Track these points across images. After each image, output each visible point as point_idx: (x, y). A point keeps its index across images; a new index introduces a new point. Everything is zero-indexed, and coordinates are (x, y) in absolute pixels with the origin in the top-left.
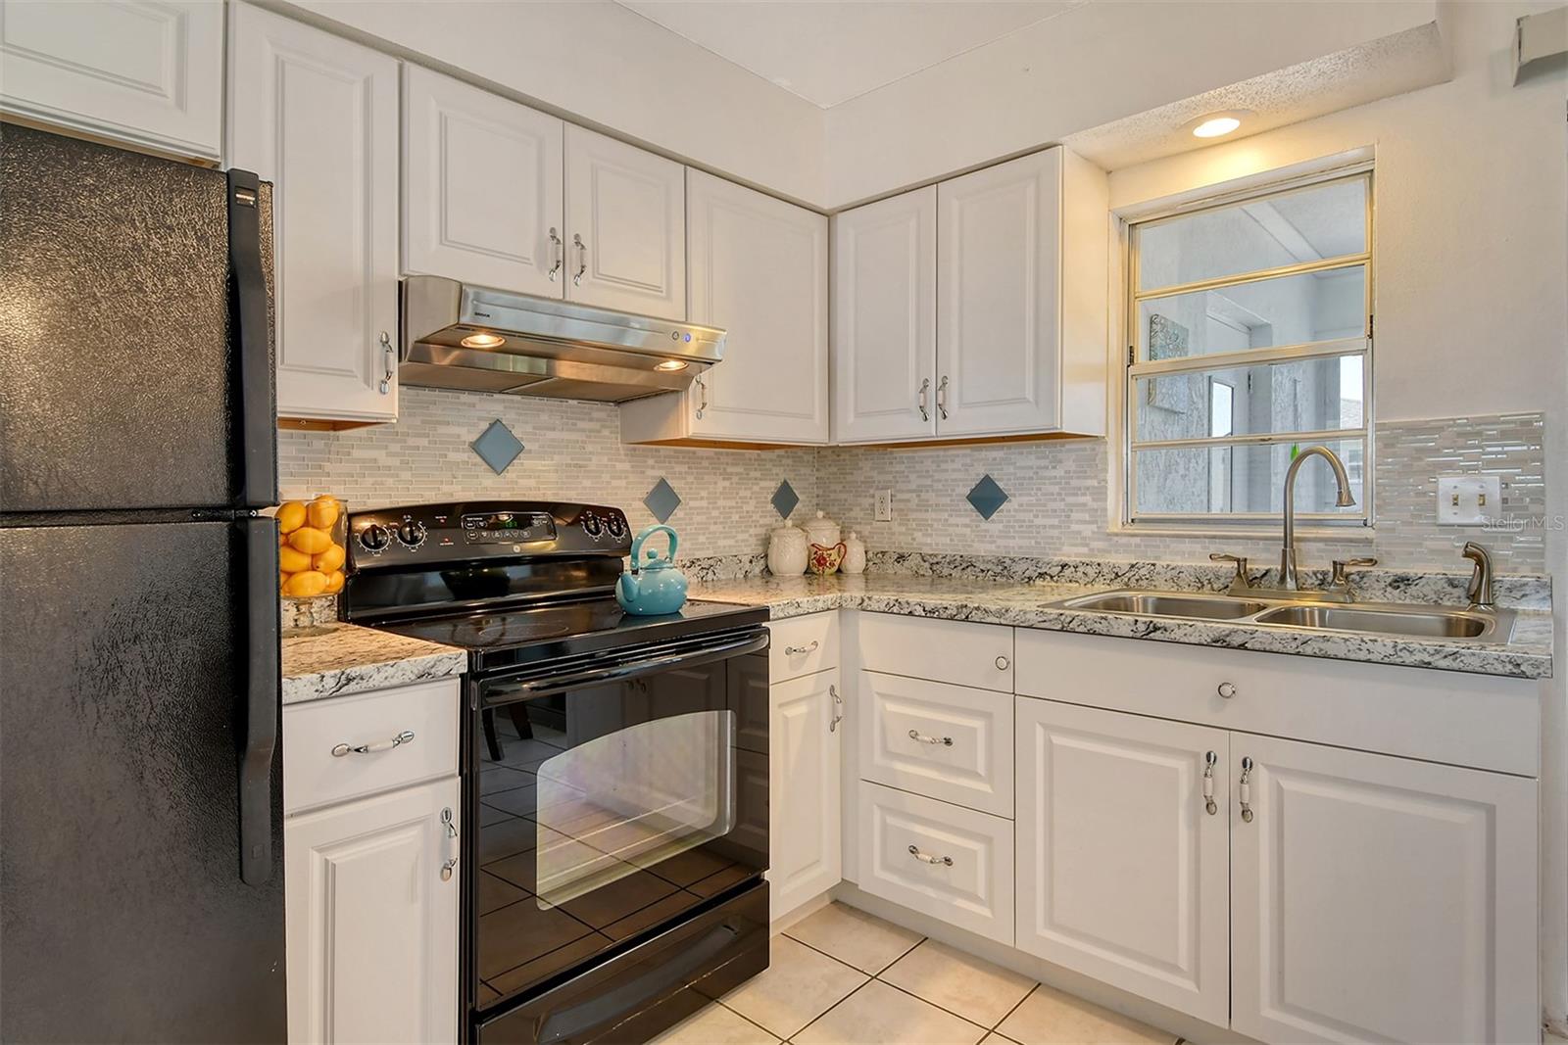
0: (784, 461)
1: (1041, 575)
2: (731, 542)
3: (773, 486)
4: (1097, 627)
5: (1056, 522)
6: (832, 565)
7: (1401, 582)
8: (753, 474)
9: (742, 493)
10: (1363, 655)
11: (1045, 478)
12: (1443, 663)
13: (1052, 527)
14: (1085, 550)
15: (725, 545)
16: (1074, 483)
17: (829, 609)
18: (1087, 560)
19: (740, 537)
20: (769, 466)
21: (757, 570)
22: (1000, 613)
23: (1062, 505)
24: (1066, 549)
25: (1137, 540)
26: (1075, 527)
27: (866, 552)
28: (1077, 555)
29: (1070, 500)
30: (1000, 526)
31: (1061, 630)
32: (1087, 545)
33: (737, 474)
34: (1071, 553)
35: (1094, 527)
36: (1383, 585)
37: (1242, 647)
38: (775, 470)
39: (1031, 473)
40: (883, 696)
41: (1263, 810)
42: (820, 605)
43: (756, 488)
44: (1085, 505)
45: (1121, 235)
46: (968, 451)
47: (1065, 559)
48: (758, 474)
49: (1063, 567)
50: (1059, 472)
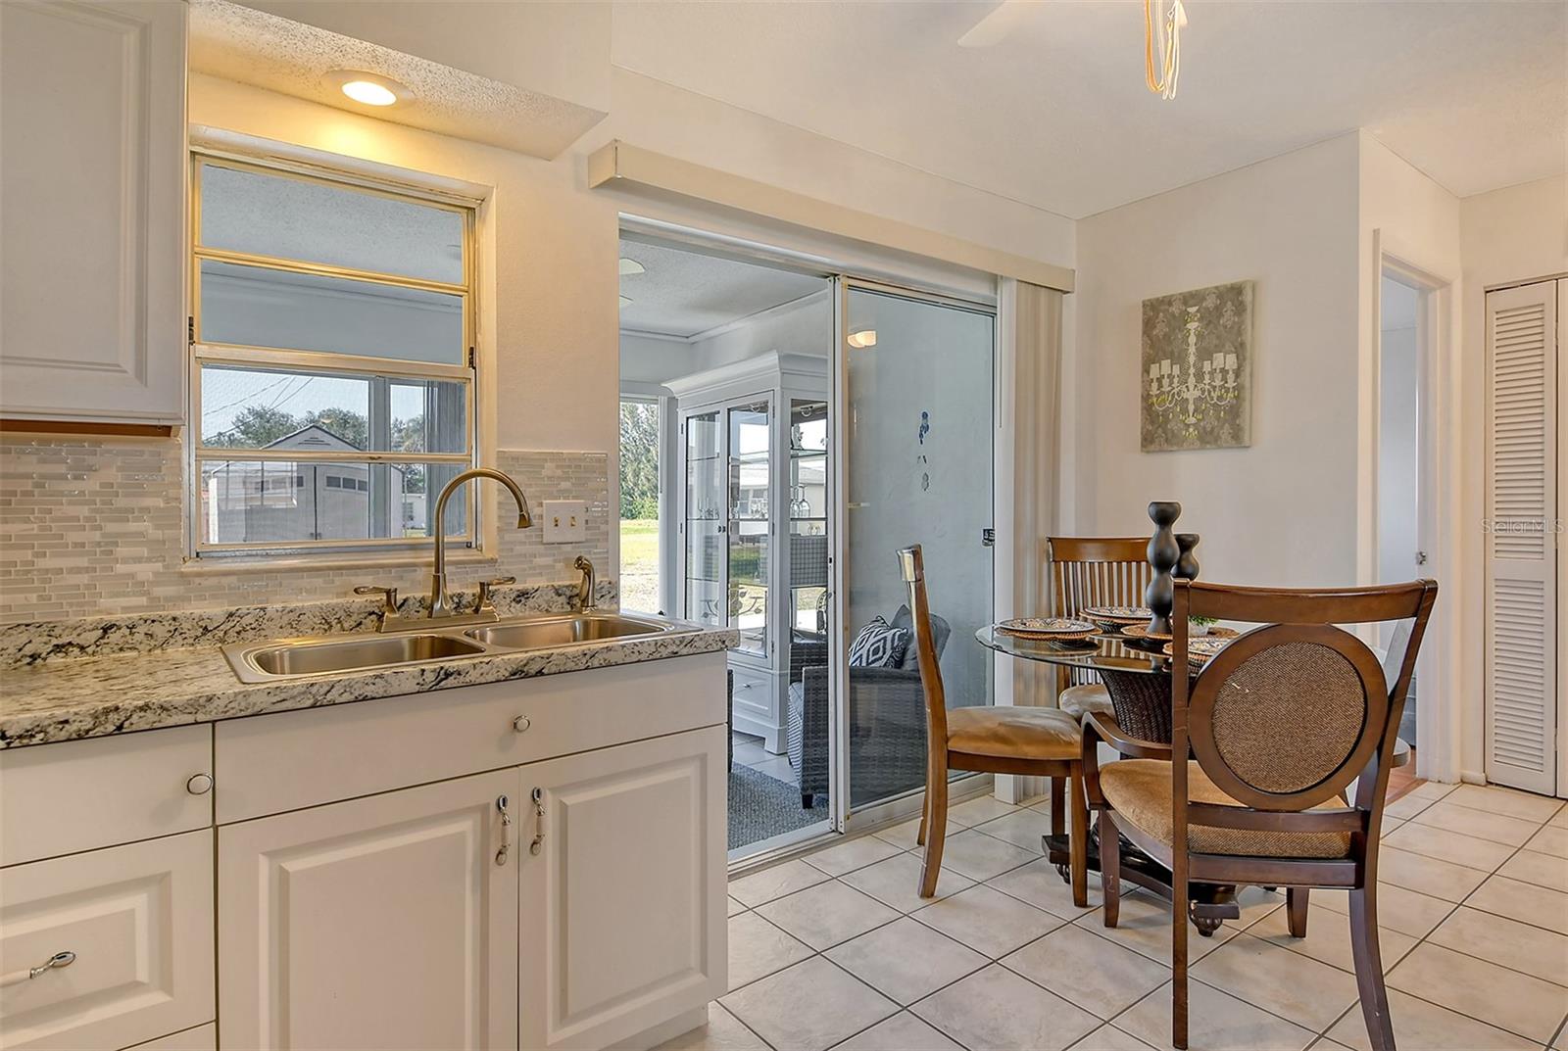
1: (58, 648)
4: (369, 691)
5: (83, 562)
7: (522, 596)
11: (61, 494)
12: (685, 651)
13: (78, 570)
14: (143, 600)
16: (121, 502)
18: (153, 615)
23: (97, 536)
24: (104, 602)
25: (233, 579)
26: (120, 568)
28: (125, 609)
29: (112, 527)
31: (313, 706)
32: (147, 593)
34: (117, 607)
36: (508, 601)
37: (540, 673)
39: (28, 485)
44: (141, 534)
47: (108, 619)
49: (105, 630)
50: (91, 484)
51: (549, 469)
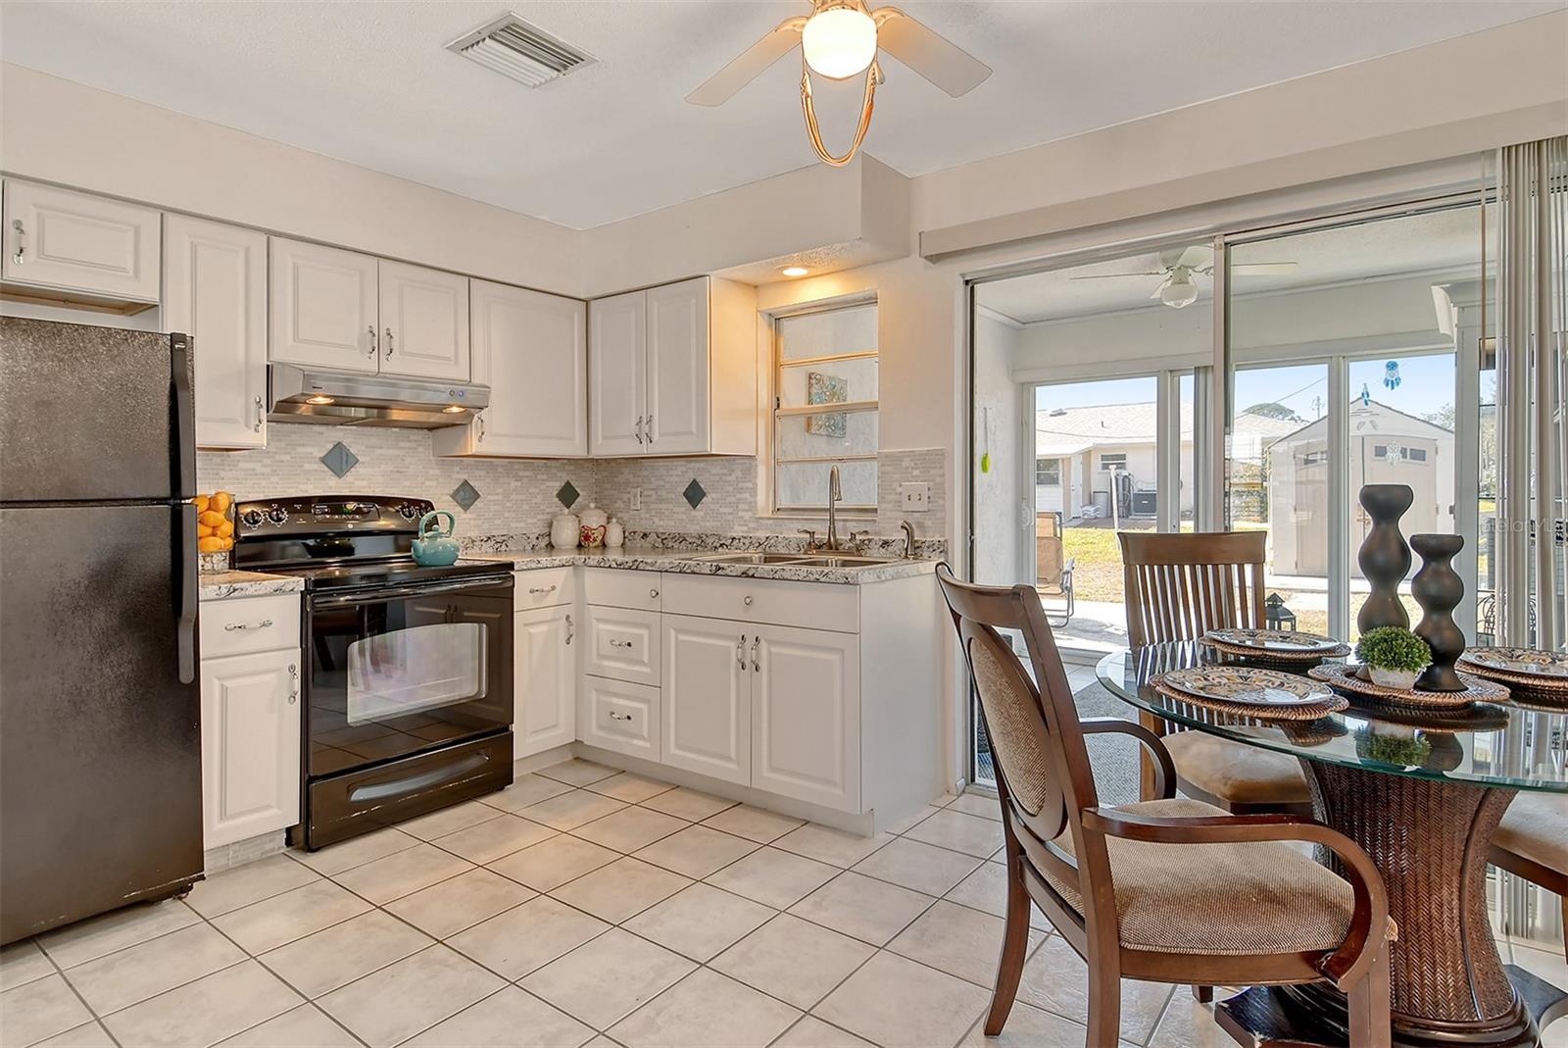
0: (567, 467)
1: (721, 545)
2: (522, 525)
3: (558, 485)
4: (696, 570)
5: (730, 510)
6: (595, 540)
7: (885, 544)
8: (540, 477)
9: (531, 491)
10: (796, 578)
11: (725, 481)
12: (823, 579)
13: (729, 514)
14: (746, 528)
15: (517, 527)
16: (741, 485)
17: (563, 566)
18: (745, 535)
19: (529, 521)
20: (554, 471)
21: (543, 544)
22: (653, 564)
23: (734, 499)
24: (736, 528)
25: (771, 521)
26: (741, 514)
27: (624, 532)
28: (743, 532)
29: (738, 496)
30: (702, 513)
31: (680, 572)
32: (746, 525)
33: (527, 477)
34: (738, 531)
35: (750, 513)
36: (878, 546)
37: (753, 576)
38: (559, 474)
39: (717, 478)
40: (598, 620)
41: (763, 665)
42: (556, 563)
43: (543, 487)
44: (746, 499)
45: (770, 325)
46: (684, 463)
47: (734, 535)
48: (545, 477)
49: (733, 539)
50: (733, 478)
51: (906, 462)
